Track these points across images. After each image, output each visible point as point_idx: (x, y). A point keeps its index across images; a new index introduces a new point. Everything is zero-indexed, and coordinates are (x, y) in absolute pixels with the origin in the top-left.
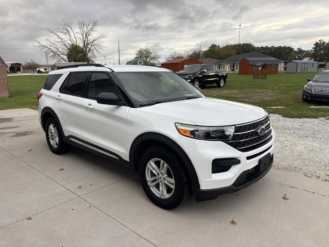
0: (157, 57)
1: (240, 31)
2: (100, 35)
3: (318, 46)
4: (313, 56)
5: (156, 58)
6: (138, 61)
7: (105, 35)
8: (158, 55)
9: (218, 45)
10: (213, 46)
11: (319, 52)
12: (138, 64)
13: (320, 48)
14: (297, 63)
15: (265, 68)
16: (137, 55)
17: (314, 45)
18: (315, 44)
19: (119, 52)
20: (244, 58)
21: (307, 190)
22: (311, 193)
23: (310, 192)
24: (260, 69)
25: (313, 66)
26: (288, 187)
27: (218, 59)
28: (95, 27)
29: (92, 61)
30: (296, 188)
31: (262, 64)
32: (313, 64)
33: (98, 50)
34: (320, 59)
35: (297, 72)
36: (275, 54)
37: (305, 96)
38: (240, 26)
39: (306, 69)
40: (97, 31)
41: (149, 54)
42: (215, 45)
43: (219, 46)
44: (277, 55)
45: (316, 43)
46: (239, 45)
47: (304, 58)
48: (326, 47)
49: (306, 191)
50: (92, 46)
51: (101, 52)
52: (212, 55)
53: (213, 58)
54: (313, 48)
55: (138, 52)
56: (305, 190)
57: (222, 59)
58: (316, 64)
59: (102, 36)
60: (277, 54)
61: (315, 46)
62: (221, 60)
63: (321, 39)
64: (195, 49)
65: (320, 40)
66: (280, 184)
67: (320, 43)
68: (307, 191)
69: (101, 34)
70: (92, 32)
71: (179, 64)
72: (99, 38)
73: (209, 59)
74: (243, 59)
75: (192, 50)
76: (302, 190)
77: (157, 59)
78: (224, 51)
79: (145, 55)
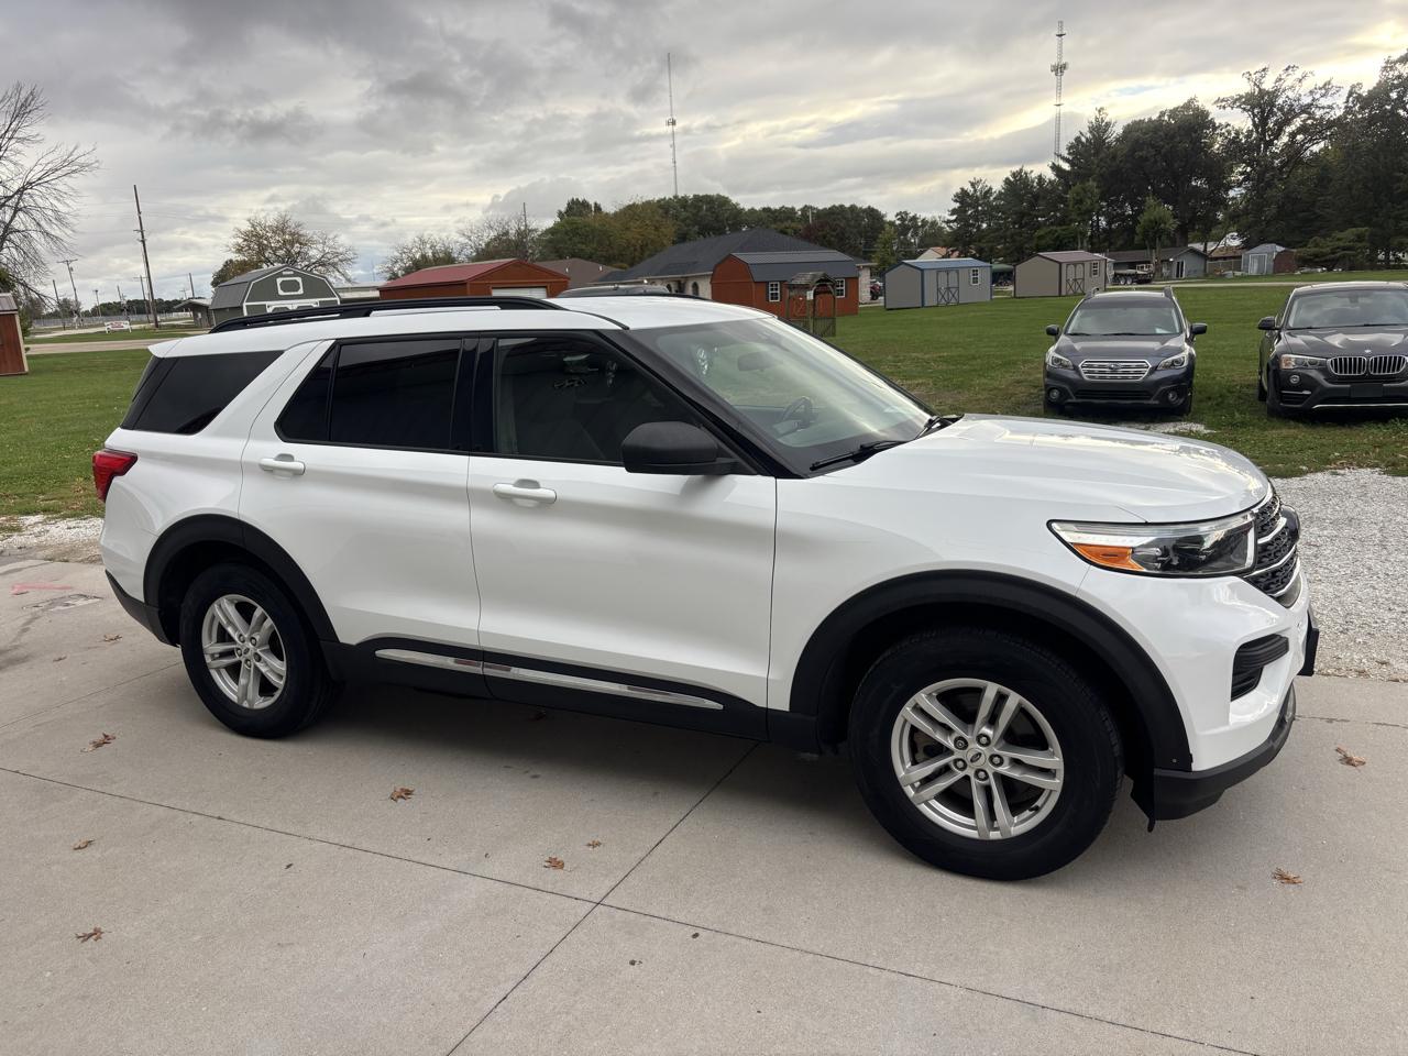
0: (336, 260)
1: (673, 146)
2: (55, 158)
3: (970, 205)
4: (956, 240)
5: (334, 265)
6: (279, 280)
7: (82, 160)
8: (341, 250)
9: (596, 204)
10: (577, 208)
11: (972, 225)
12: (281, 293)
13: (977, 211)
14: (922, 270)
15: (825, 292)
16: (240, 250)
17: (956, 201)
18: (956, 196)
19: (143, 242)
20: (730, 258)
24: (810, 295)
25: (975, 281)
27: (608, 261)
28: (28, 120)
29: (25, 285)
31: (814, 276)
32: (975, 272)
33: (49, 230)
34: (980, 251)
35: (926, 305)
36: (824, 237)
37: (1055, 394)
38: (674, 123)
39: (953, 290)
40: (38, 138)
41: (297, 248)
42: (585, 204)
43: (598, 208)
44: (832, 239)
45: (959, 191)
46: (683, 203)
47: (925, 251)
48: (997, 208)
50: (21, 214)
51: (69, 240)
52: (579, 245)
53: (587, 259)
54: (953, 212)
55: (245, 240)
57: (622, 261)
58: (985, 270)
59: (70, 167)
60: (832, 236)
61: (958, 205)
62: (620, 264)
63: (978, 179)
64: (507, 223)
65: (972, 180)
67: (975, 191)
69: (62, 153)
70: (13, 145)
71: (468, 286)
72: (52, 177)
73: (568, 261)
74: (723, 261)
75: (491, 227)
77: (339, 267)
78: (627, 229)
79: (281, 253)
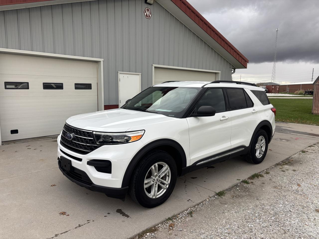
22: (58, 233)
68: (65, 233)
76: (70, 230)
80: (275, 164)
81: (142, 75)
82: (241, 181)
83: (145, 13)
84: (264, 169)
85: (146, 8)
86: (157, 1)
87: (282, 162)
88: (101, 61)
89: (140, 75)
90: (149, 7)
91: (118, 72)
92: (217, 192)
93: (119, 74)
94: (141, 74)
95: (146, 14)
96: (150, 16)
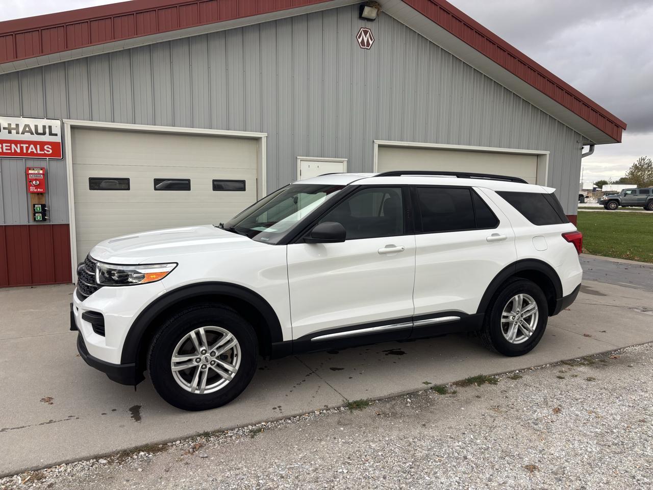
21: (18, 430)
22: (7, 427)
23: (11, 429)
26: (57, 420)
30: (42, 424)
49: (21, 427)
56: (23, 427)
66: (76, 417)
68: (18, 428)
76: (29, 426)
80: (560, 360)
81: (348, 162)
82: (430, 386)
83: (359, 38)
84: (513, 369)
85: (361, 28)
86: (386, 13)
87: (583, 358)
88: (261, 138)
89: (345, 163)
90: (369, 25)
91: (297, 158)
92: (350, 401)
93: (299, 161)
94: (347, 159)
95: (360, 40)
96: (371, 42)
